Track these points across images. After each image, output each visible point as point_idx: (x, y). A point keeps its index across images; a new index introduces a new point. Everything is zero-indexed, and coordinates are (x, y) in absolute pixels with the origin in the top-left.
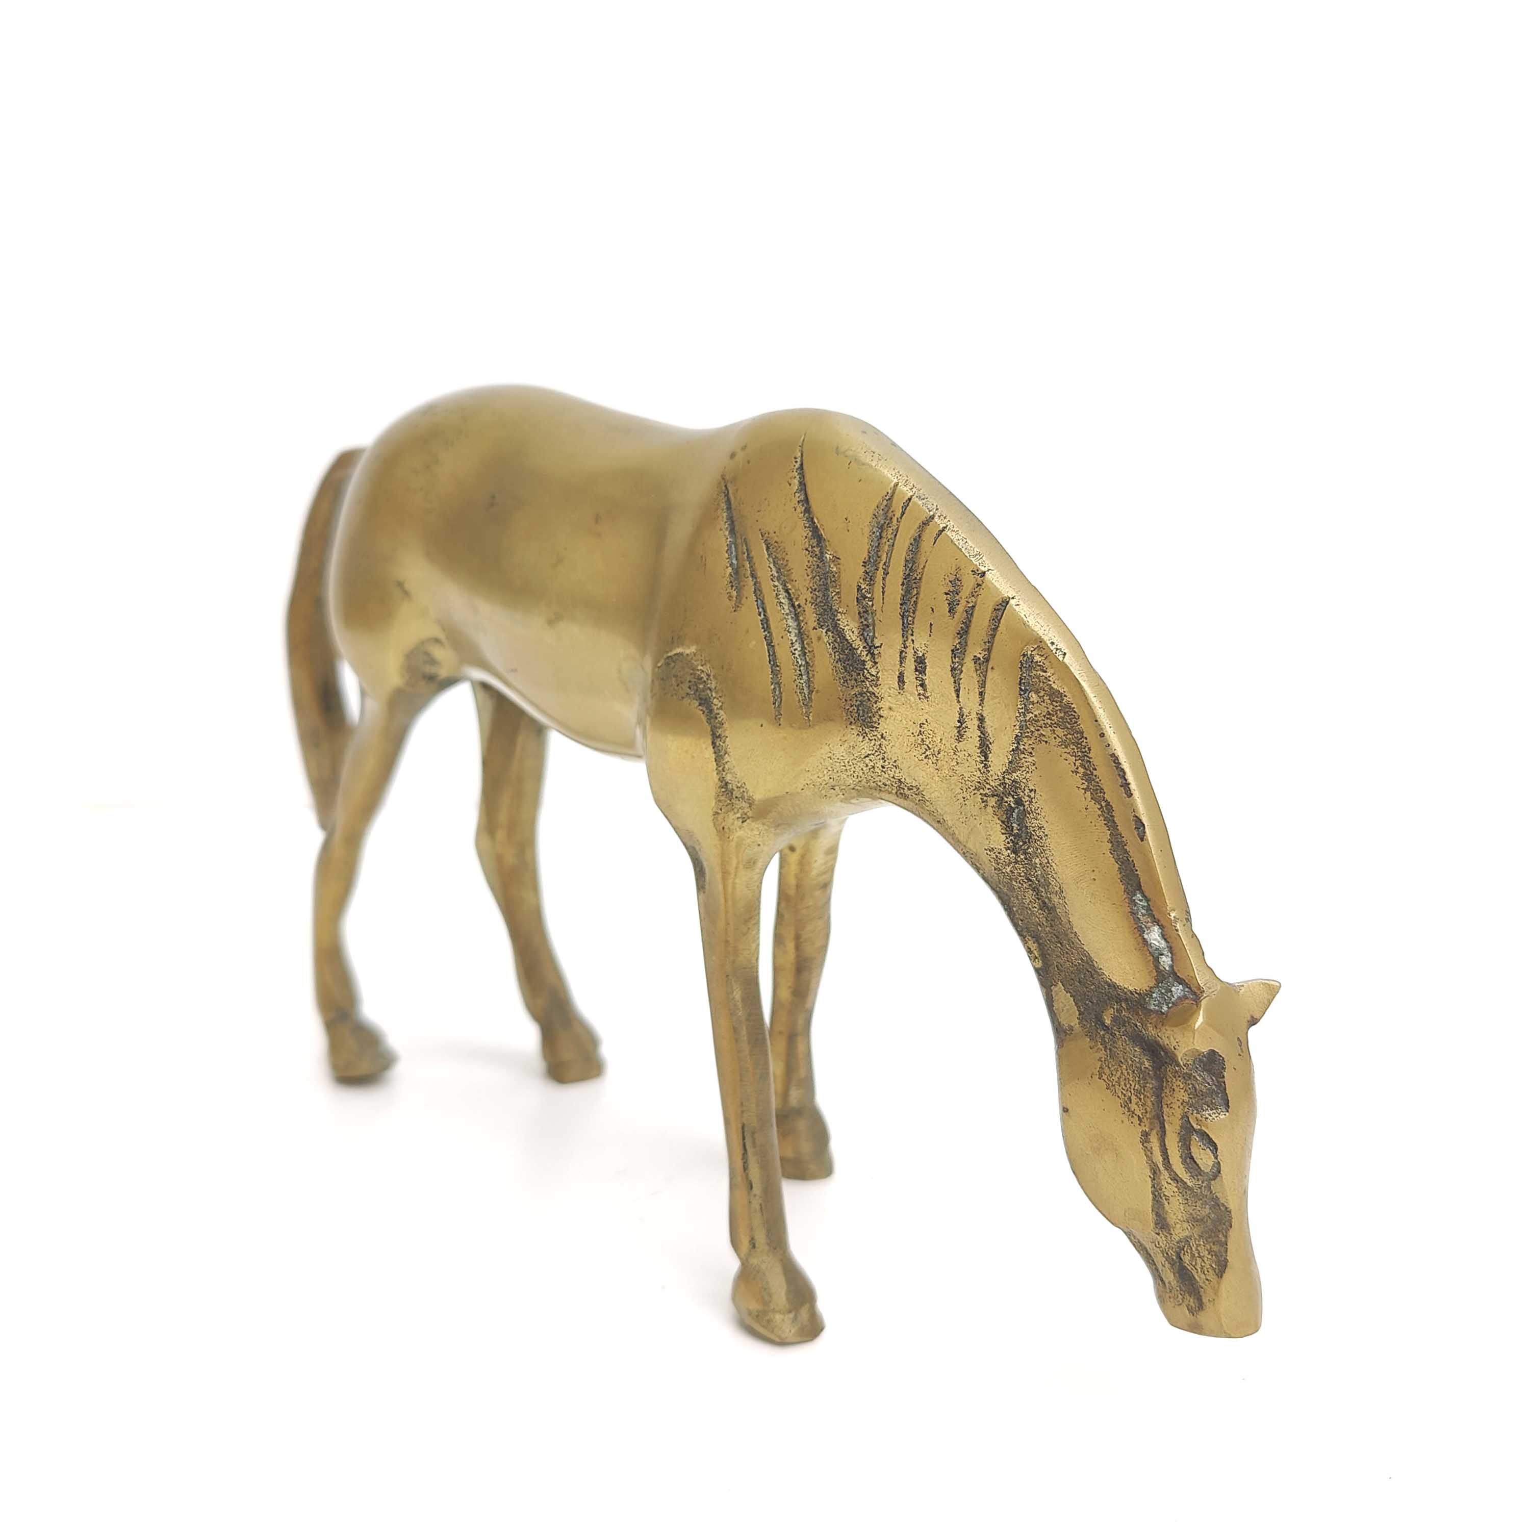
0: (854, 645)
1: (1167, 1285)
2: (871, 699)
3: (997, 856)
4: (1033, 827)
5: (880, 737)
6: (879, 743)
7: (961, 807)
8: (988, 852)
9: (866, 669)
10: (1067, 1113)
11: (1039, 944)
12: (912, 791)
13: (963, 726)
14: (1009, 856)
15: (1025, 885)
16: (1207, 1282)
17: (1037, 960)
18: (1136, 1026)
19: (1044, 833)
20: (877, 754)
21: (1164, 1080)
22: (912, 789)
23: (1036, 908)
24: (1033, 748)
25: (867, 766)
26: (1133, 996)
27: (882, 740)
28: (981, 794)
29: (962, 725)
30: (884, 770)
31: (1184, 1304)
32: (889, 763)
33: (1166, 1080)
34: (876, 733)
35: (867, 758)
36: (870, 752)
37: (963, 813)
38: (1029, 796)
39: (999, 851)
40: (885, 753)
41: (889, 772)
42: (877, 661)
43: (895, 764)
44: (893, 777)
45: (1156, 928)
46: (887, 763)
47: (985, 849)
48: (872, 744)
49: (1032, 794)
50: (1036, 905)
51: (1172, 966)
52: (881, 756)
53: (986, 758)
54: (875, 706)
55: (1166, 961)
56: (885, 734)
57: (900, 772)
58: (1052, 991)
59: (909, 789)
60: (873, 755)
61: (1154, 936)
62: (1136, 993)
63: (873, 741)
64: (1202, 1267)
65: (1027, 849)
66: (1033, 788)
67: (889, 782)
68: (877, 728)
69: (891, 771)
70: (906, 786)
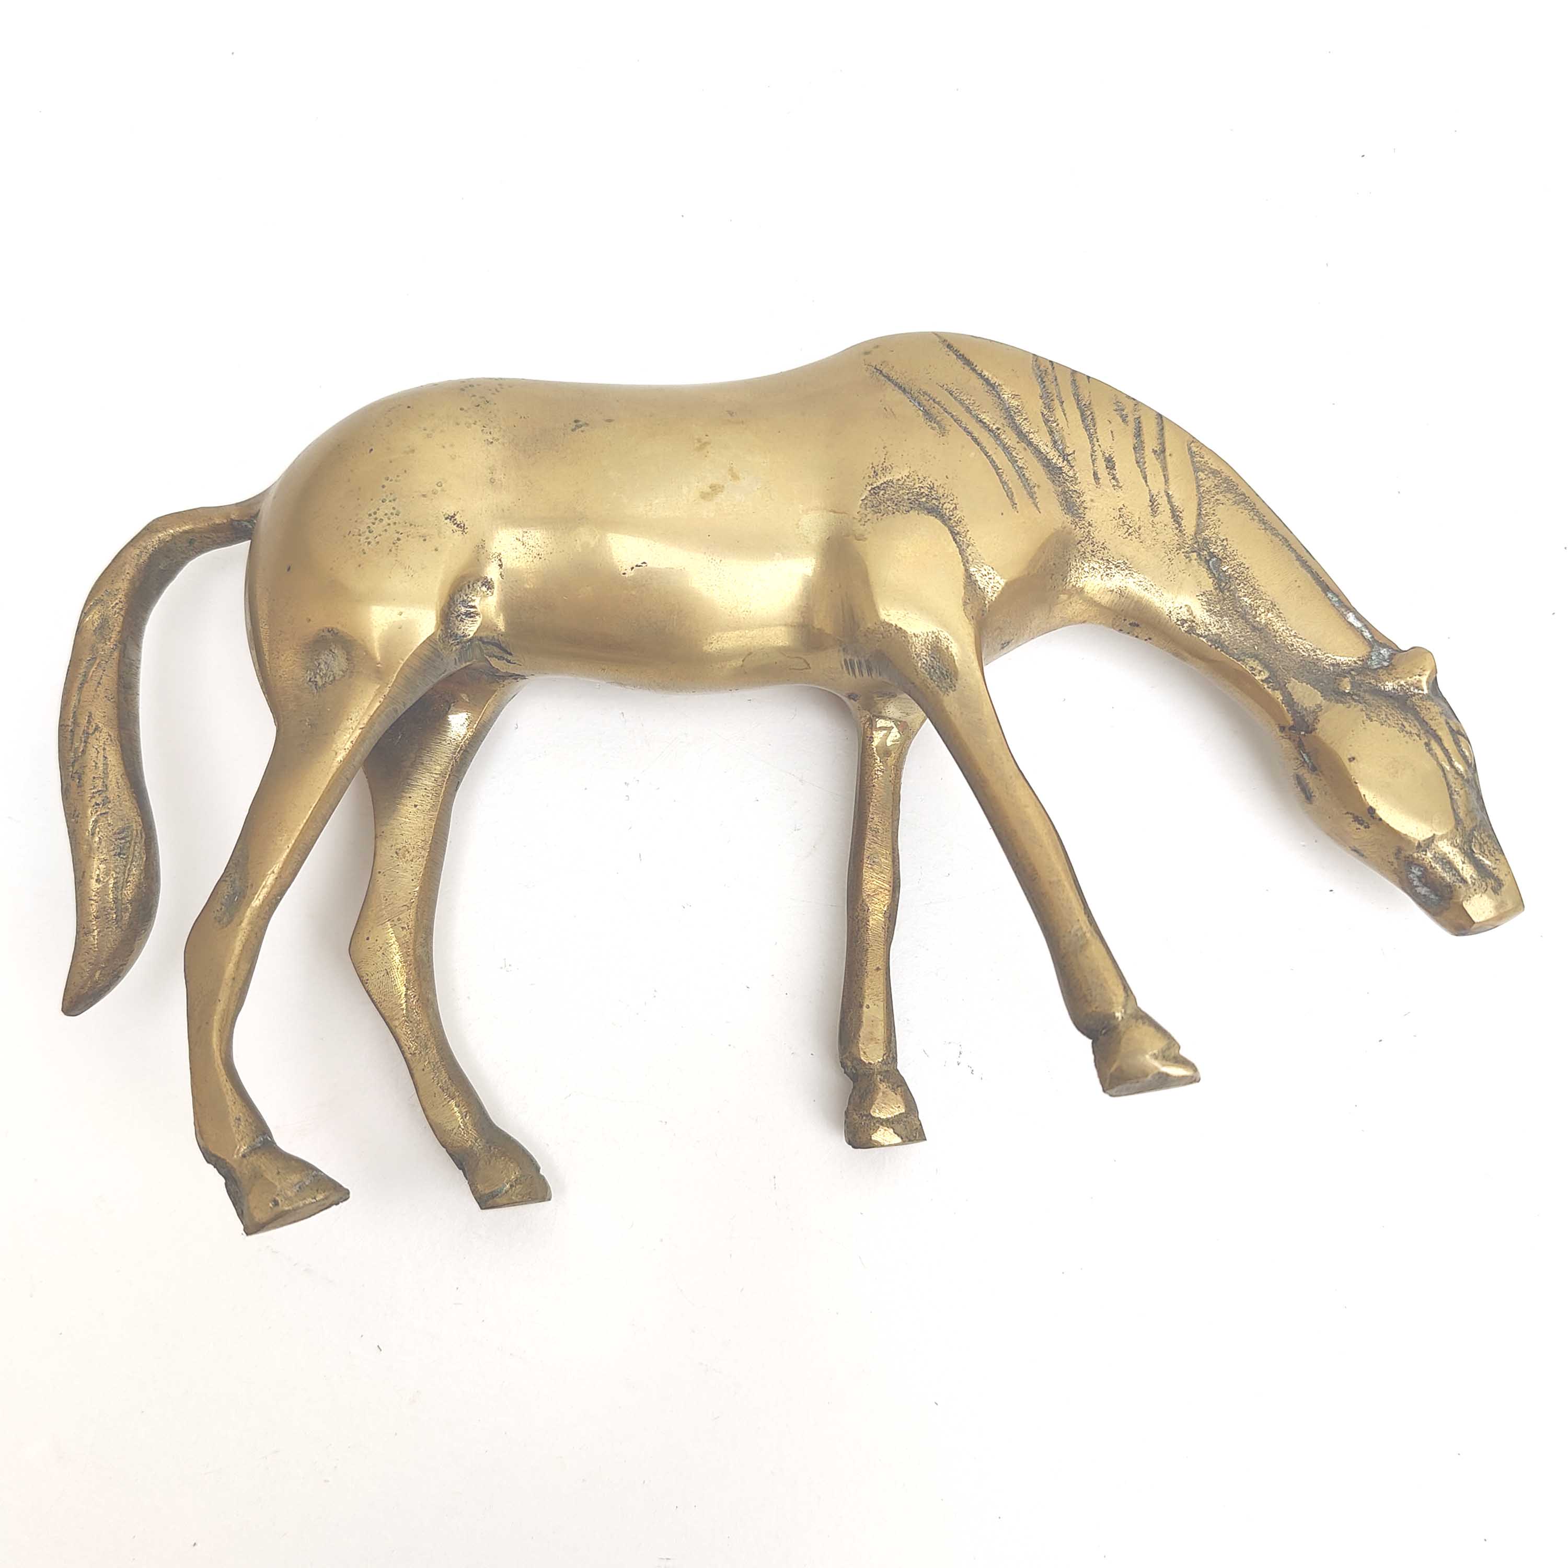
0: (1048, 457)
1: (1469, 881)
2: (1074, 496)
3: (1208, 598)
4: (1231, 568)
5: (1087, 525)
6: (1087, 530)
7: (1169, 567)
8: (1200, 597)
9: (1064, 473)
10: (1355, 761)
11: (1260, 660)
12: (1119, 568)
13: (1155, 504)
14: (1218, 595)
15: (1235, 617)
16: (1498, 862)
17: (1262, 673)
18: (1370, 683)
19: (1244, 567)
20: (1087, 540)
21: (1416, 707)
22: (1119, 566)
23: (1248, 632)
24: (1214, 510)
25: (1079, 552)
26: (1357, 665)
27: (1090, 527)
28: (1183, 553)
29: (1153, 504)
30: (1094, 554)
31: (1489, 889)
32: (1098, 546)
33: (1418, 706)
34: (1084, 522)
35: (1080, 545)
36: (1081, 539)
37: (1171, 572)
38: (1222, 545)
39: (1210, 593)
40: (1093, 538)
41: (1098, 554)
42: (1073, 465)
43: (1103, 546)
44: (1102, 559)
45: (1351, 614)
46: (1096, 546)
47: (1197, 596)
48: (1082, 532)
49: (1225, 543)
50: (1248, 630)
51: (1372, 637)
52: (1090, 542)
53: (1180, 525)
54: (1078, 500)
55: (1367, 634)
56: (1091, 522)
57: (1108, 553)
58: (1287, 688)
59: (1117, 567)
60: (1084, 541)
61: (1351, 618)
62: (1359, 660)
63: (1083, 529)
64: (1489, 851)
65: (1229, 588)
66: (1224, 538)
67: (1098, 565)
68: (1084, 518)
69: (1100, 553)
70: (1113, 564)
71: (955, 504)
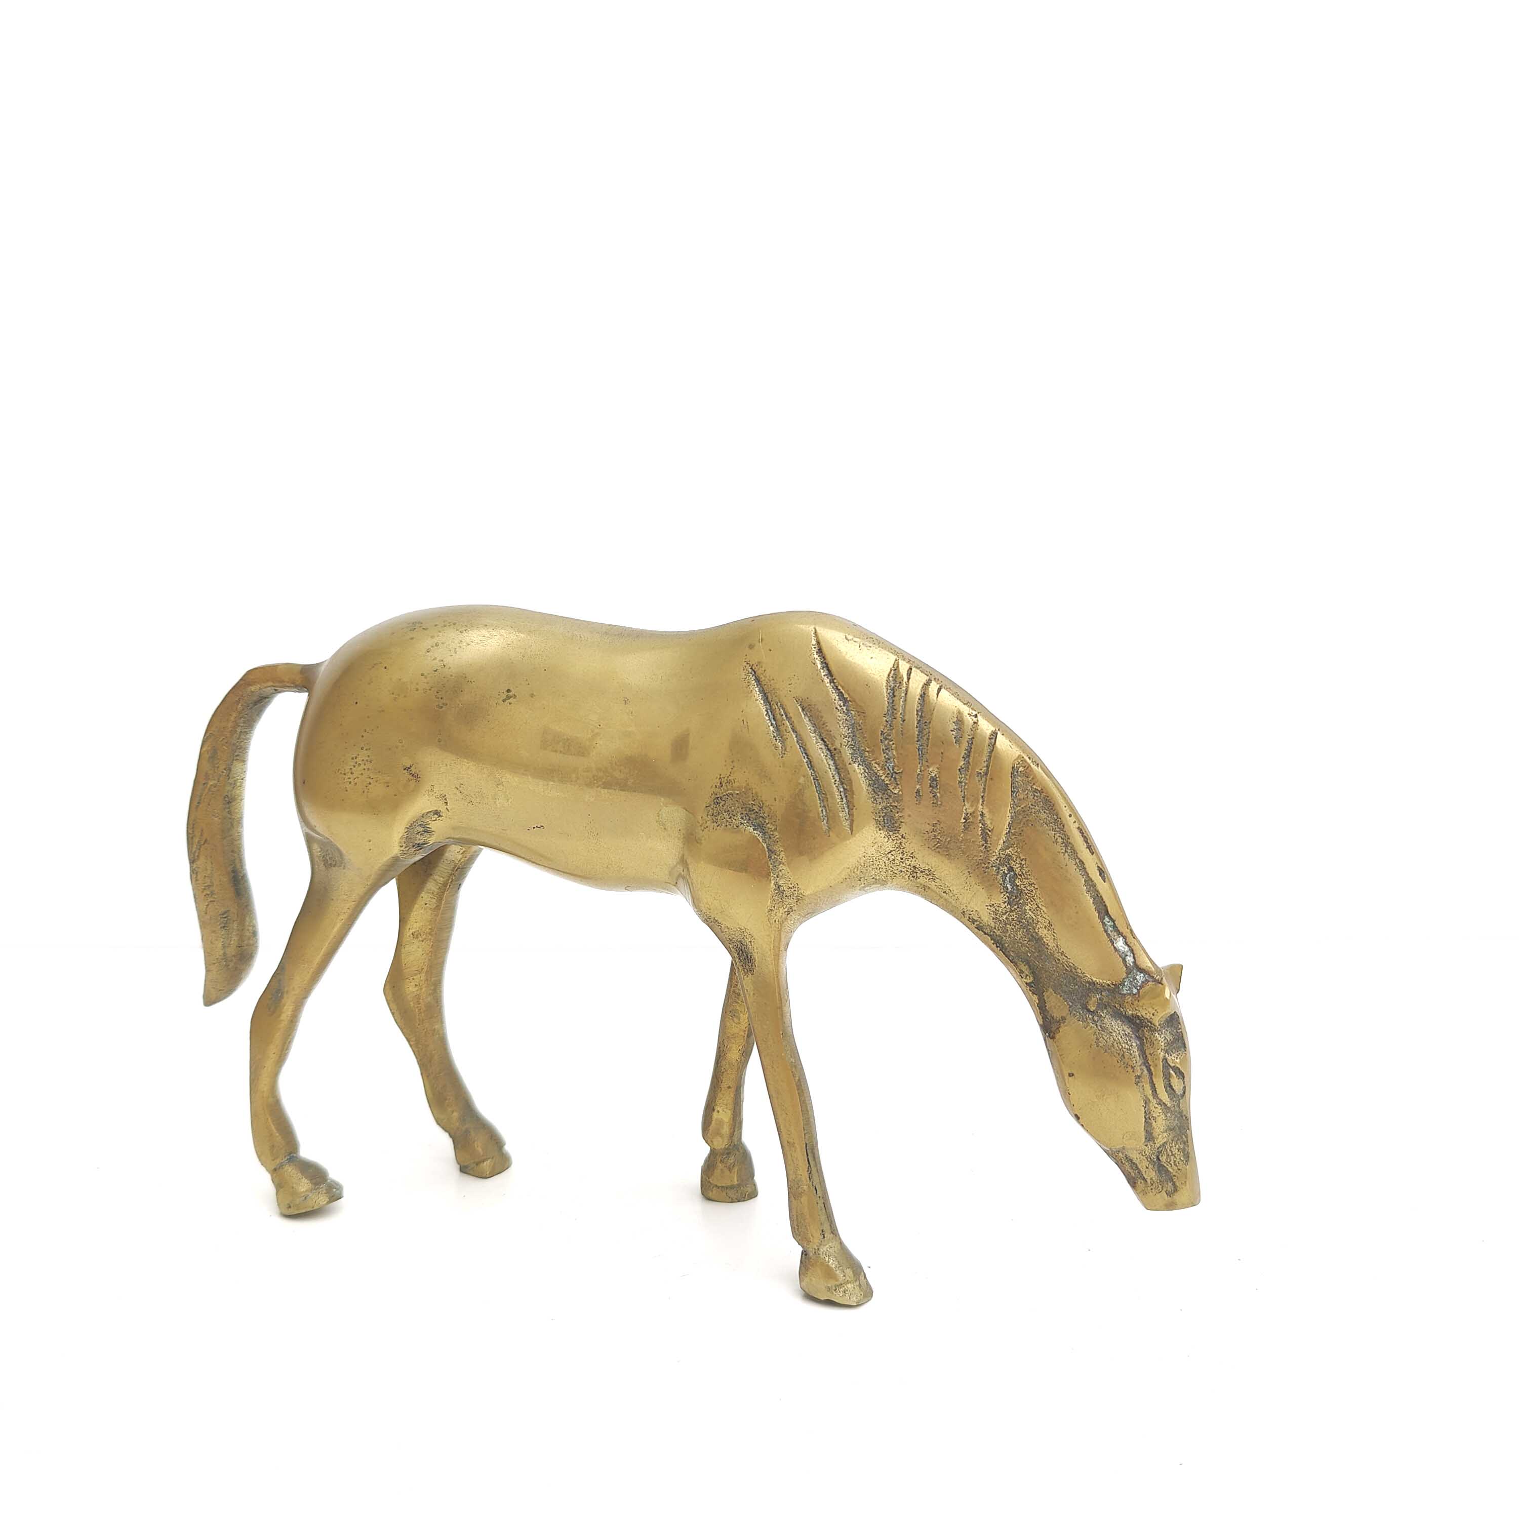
0: (878, 774)
1: (1149, 1181)
2: (893, 811)
3: (996, 909)
4: (1024, 885)
5: (900, 837)
6: (900, 841)
7: (967, 879)
8: (989, 907)
9: (889, 789)
10: (1073, 1077)
11: (1030, 966)
12: (924, 873)
13: (968, 821)
14: (1005, 907)
15: (1017, 926)
16: (1179, 1171)
17: (1028, 977)
18: (1115, 1007)
19: (1034, 887)
20: (898, 850)
21: (1144, 1038)
22: (924, 872)
23: (1026, 941)
24: (1022, 831)
25: (889, 859)
26: (1110, 988)
27: (903, 839)
28: (983, 867)
29: (966, 821)
30: (902, 861)
31: (1163, 1191)
32: (907, 855)
33: (1145, 1037)
34: (897, 835)
35: (890, 854)
36: (892, 849)
37: (968, 883)
38: (1020, 864)
39: (998, 905)
40: (904, 848)
41: (907, 862)
42: (899, 783)
43: (912, 855)
44: (910, 865)
45: (1121, 938)
46: (905, 855)
47: (986, 906)
48: (895, 843)
49: (1023, 862)
50: (1026, 939)
51: (1135, 962)
52: (901, 851)
53: (986, 842)
54: (897, 815)
55: (1130, 959)
56: (904, 834)
57: (915, 861)
58: (1044, 996)
59: (922, 872)
60: (895, 851)
61: (1120, 944)
62: (1113, 984)
63: (896, 841)
64: (1175, 1161)
65: (1019, 901)
66: (1024, 857)
67: (905, 869)
68: (898, 831)
69: (908, 860)
70: (919, 870)
71: (776, 826)
